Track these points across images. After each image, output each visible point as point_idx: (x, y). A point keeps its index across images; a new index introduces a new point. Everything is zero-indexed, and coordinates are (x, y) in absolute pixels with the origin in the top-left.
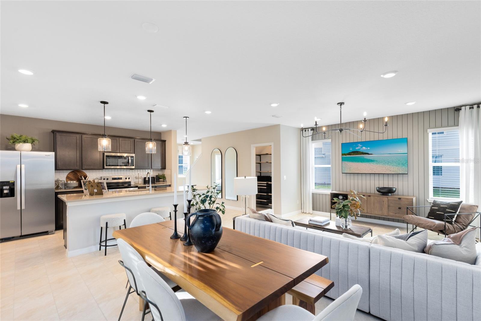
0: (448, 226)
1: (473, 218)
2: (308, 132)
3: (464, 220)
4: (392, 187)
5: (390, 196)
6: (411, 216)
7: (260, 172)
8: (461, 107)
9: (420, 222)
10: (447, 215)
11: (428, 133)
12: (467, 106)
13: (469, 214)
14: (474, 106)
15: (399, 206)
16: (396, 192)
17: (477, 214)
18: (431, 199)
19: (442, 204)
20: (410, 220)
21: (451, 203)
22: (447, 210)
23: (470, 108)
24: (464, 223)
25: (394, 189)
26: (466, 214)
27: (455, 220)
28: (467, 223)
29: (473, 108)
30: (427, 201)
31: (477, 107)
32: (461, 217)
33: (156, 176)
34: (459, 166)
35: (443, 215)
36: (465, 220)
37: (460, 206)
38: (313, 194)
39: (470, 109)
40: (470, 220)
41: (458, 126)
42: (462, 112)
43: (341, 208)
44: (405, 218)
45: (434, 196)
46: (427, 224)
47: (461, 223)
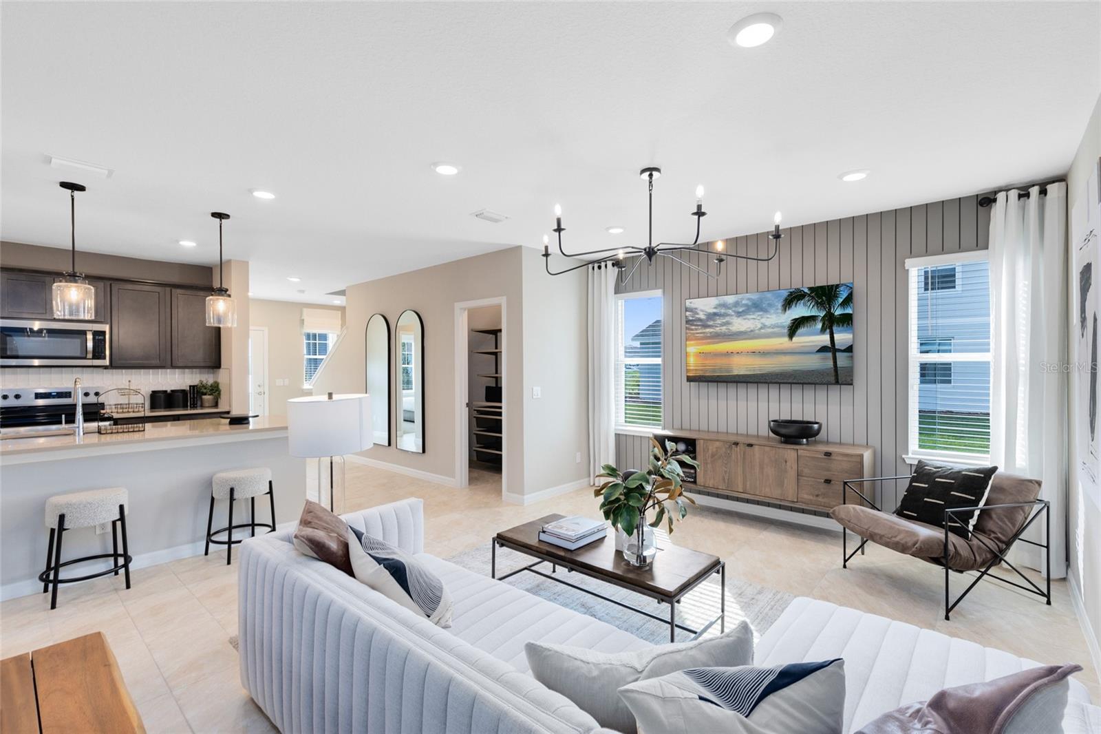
0: (953, 543)
1: (1026, 519)
2: (606, 272)
3: (1000, 523)
4: (813, 420)
5: (804, 447)
6: (854, 508)
7: (496, 375)
8: (995, 195)
9: (876, 531)
10: (952, 512)
11: (908, 270)
12: (1013, 190)
13: (1014, 508)
14: (1030, 190)
15: (827, 475)
16: (820, 434)
17: (1036, 508)
18: (912, 454)
19: (937, 474)
20: (849, 522)
21: (963, 473)
22: (952, 493)
23: (1020, 196)
24: (1000, 535)
25: (816, 426)
26: (1007, 507)
27: (974, 523)
28: (1011, 535)
29: (1028, 195)
30: (904, 459)
31: (1038, 193)
32: (994, 516)
33: (190, 386)
34: (989, 363)
35: (942, 508)
36: (1004, 522)
37: (990, 482)
38: (618, 436)
39: (1019, 199)
40: (1018, 526)
41: (987, 248)
42: (998, 210)
43: (618, 500)
44: (837, 513)
45: (920, 446)
46: (895, 537)
47: (993, 535)
